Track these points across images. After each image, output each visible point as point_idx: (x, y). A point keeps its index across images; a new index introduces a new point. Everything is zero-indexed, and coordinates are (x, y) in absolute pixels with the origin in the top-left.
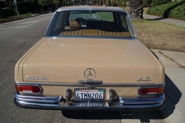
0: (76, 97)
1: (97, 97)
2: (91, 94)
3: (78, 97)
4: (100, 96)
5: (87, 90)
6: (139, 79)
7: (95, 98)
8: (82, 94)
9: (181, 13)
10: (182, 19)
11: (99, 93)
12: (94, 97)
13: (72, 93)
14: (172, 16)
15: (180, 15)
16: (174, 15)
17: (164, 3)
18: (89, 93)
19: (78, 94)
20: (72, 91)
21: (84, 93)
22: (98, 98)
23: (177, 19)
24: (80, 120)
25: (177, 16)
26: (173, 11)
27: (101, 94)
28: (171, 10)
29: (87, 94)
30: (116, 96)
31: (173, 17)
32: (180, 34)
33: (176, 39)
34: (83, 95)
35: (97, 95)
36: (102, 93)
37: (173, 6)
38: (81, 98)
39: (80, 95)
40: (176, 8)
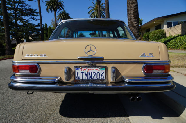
0: (76, 78)
1: (98, 78)
2: (92, 73)
3: (78, 77)
4: (102, 76)
5: (88, 69)
6: (142, 55)
7: (97, 79)
8: (82, 73)
9: (177, 44)
10: (179, 49)
11: (101, 72)
12: (95, 77)
13: (72, 73)
14: (169, 47)
15: (176, 46)
16: (172, 47)
17: (160, 39)
18: (90, 72)
19: (78, 73)
20: (71, 70)
21: (84, 72)
22: (100, 79)
23: (175, 49)
24: (80, 118)
25: (174, 47)
26: (169, 43)
27: (103, 73)
28: (168, 43)
29: (87, 73)
30: (120, 77)
31: (171, 48)
32: (180, 57)
33: (177, 60)
34: (84, 74)
35: (98, 74)
36: (104, 71)
37: (169, 39)
38: (81, 78)
39: (80, 75)
40: (172, 41)
